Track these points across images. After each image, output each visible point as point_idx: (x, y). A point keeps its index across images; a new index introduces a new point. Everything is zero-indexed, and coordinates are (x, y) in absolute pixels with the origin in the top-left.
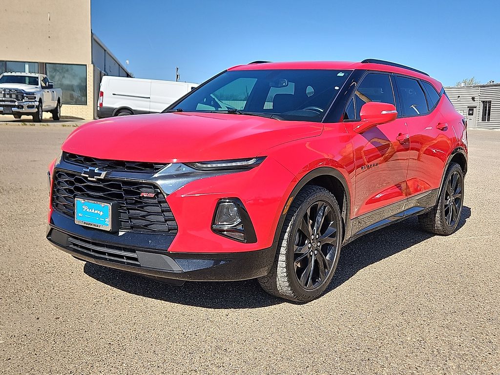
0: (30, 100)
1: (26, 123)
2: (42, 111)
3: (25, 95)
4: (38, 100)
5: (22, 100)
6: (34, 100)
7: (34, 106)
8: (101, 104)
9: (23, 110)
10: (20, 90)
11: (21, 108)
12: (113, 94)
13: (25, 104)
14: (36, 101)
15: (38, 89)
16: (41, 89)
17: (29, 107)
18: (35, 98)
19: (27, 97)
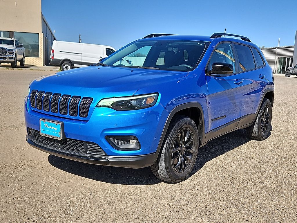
0: (10, 54)
1: (8, 68)
2: (17, 61)
3: (7, 51)
4: (15, 54)
5: (5, 54)
6: (12, 54)
7: (13, 58)
8: (53, 57)
9: (7, 60)
10: (4, 48)
11: (5, 59)
12: (60, 51)
13: (7, 57)
14: (14, 55)
15: (14, 48)
16: (15, 48)
17: (10, 58)
18: (13, 53)
19: (8, 52)
